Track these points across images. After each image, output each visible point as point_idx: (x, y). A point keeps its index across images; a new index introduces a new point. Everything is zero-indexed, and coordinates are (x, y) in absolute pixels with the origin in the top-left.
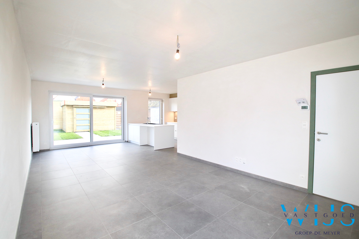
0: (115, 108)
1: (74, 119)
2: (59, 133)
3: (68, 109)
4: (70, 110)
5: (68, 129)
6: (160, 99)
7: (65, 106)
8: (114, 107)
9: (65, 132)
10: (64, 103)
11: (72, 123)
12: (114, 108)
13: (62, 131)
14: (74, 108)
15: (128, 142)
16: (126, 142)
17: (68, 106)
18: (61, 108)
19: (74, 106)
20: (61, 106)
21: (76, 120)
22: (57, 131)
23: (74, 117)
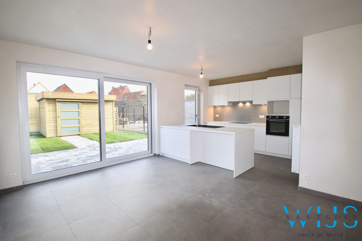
0: (114, 102)
1: (58, 118)
2: (37, 139)
3: (48, 104)
4: (52, 105)
5: (49, 132)
6: (197, 87)
7: (44, 100)
8: (112, 101)
9: (45, 137)
10: (42, 95)
11: (55, 124)
12: (111, 103)
13: (40, 135)
14: (57, 103)
15: (159, 156)
16: (155, 155)
17: (48, 99)
18: (37, 103)
19: (57, 100)
20: (38, 101)
21: (60, 120)
22: (33, 136)
23: (57, 116)
